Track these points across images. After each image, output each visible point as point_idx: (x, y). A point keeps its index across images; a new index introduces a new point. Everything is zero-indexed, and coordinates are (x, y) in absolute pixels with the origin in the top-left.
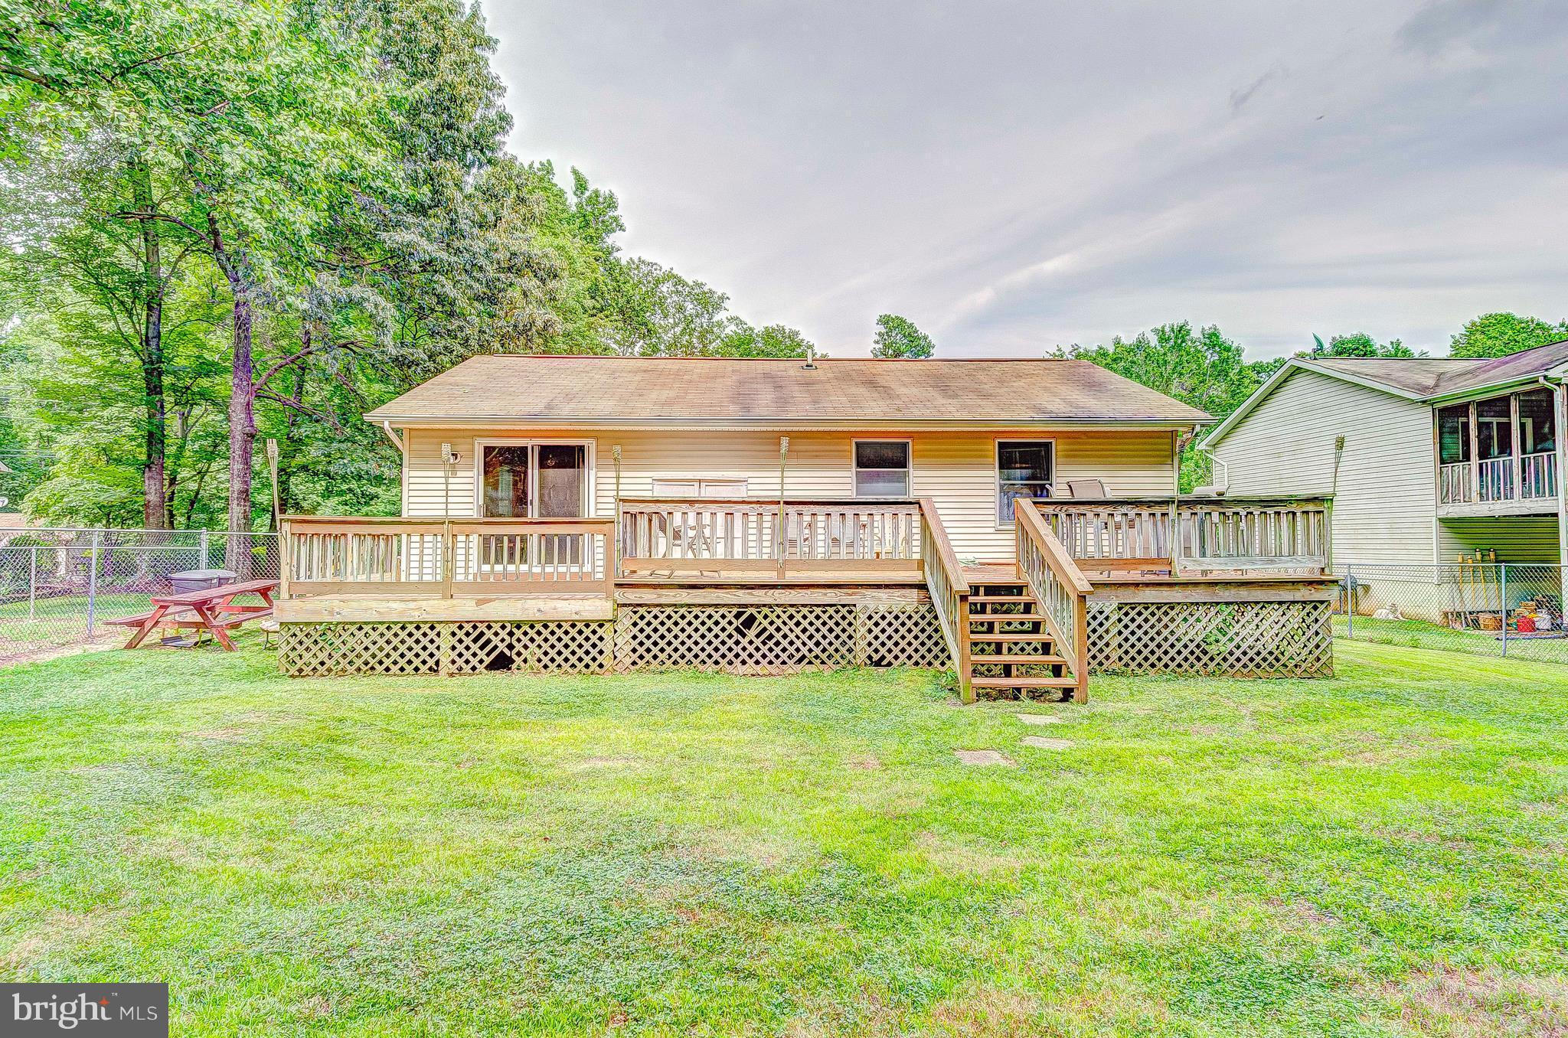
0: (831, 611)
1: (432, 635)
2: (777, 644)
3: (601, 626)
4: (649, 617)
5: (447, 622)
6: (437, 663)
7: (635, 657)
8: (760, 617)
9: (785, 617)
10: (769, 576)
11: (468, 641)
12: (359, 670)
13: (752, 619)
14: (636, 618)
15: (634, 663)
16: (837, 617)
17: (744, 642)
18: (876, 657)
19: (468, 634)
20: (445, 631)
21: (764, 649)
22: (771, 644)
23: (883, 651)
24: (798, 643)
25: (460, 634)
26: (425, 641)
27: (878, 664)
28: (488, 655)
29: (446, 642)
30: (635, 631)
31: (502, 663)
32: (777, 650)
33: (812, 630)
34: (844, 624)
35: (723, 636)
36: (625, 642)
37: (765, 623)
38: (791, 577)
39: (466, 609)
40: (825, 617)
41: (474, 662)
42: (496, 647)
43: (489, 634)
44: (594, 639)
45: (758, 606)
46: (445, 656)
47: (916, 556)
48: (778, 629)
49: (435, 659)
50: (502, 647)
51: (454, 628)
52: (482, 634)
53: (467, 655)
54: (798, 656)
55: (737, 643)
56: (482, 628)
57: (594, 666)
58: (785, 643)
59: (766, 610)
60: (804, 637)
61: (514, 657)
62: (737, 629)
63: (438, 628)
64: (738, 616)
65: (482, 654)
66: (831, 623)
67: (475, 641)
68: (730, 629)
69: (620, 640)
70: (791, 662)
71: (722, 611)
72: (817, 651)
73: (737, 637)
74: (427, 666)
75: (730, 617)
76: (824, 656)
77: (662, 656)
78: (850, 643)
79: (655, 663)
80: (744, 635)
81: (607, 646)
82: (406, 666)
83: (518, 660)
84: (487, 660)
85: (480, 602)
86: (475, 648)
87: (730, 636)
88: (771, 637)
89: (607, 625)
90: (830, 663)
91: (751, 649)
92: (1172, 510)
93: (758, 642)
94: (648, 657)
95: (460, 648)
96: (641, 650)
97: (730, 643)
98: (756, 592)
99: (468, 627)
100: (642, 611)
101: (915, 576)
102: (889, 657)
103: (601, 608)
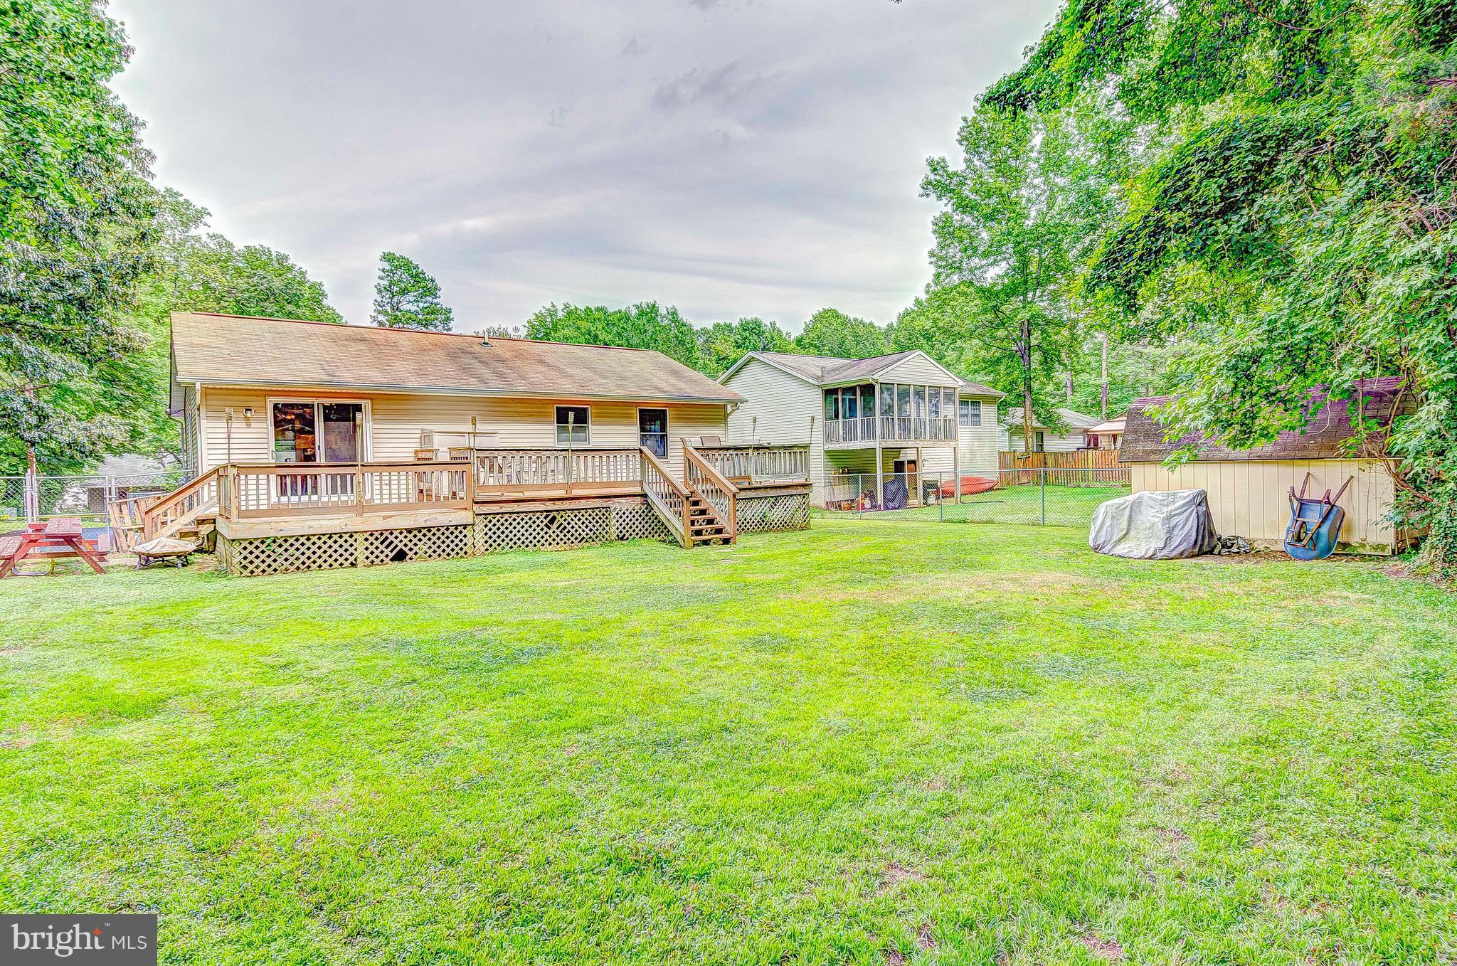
0: (597, 511)
1: (351, 541)
2: (569, 532)
3: (465, 528)
4: (494, 521)
5: (362, 532)
6: (356, 560)
7: (487, 546)
8: (558, 517)
9: (572, 516)
10: (562, 493)
11: (377, 543)
12: (298, 568)
13: (554, 519)
14: (486, 522)
15: (487, 550)
16: (600, 514)
17: (550, 532)
18: (621, 535)
19: (377, 539)
20: (360, 538)
21: (561, 535)
22: (565, 532)
23: (624, 532)
24: (580, 531)
25: (371, 539)
26: (346, 546)
27: (622, 539)
28: (391, 551)
29: (361, 545)
30: (486, 530)
31: (400, 556)
32: (569, 535)
33: (587, 522)
34: (604, 518)
35: (538, 530)
36: (480, 538)
37: (562, 520)
38: (576, 493)
39: (377, 523)
40: (594, 515)
41: (382, 556)
42: (397, 546)
43: (391, 538)
44: (461, 536)
45: (557, 511)
46: (360, 555)
47: (639, 478)
48: (569, 523)
49: (354, 557)
50: (401, 546)
51: (367, 535)
52: (387, 538)
53: (377, 552)
54: (580, 538)
55: (546, 533)
56: (386, 534)
57: (462, 553)
58: (573, 531)
59: (562, 513)
60: (583, 527)
61: (408, 552)
62: (546, 525)
63: (356, 536)
64: (546, 518)
65: (387, 551)
66: (597, 518)
67: (382, 543)
68: (542, 525)
69: (478, 537)
70: (576, 542)
71: (538, 514)
72: (591, 534)
73: (546, 529)
74: (349, 562)
75: (542, 518)
76: (594, 537)
77: (503, 544)
78: (607, 528)
79: (499, 548)
80: (549, 528)
81: (469, 540)
82: (333, 563)
83: (411, 554)
84: (391, 555)
85: (385, 518)
86: (382, 547)
87: (542, 529)
88: (565, 528)
89: (469, 527)
90: (597, 540)
91: (554, 536)
92: (750, 451)
93: (558, 532)
94: (495, 545)
95: (372, 548)
96: (490, 541)
97: (542, 533)
98: (557, 502)
99: (376, 534)
100: (490, 517)
101: (638, 490)
102: (627, 535)
103: (466, 517)
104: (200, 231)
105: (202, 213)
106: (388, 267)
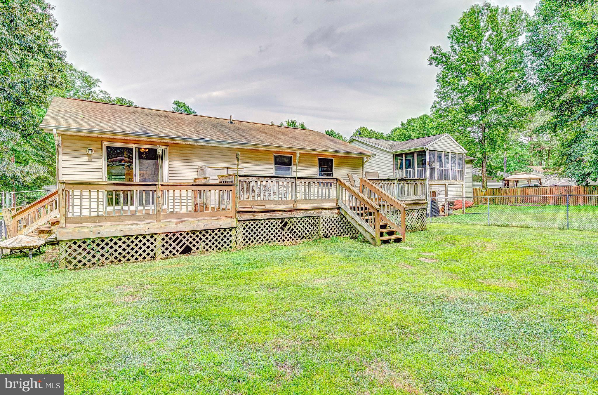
0: (311, 218)
1: (152, 240)
2: (295, 232)
3: (230, 230)
4: (249, 225)
5: (160, 234)
6: (155, 254)
7: (244, 242)
8: (289, 222)
9: (297, 222)
10: (290, 207)
11: (170, 242)
12: (112, 262)
13: (286, 223)
14: (244, 226)
15: (244, 245)
16: (313, 221)
17: (284, 232)
18: (325, 234)
19: (170, 239)
20: (159, 238)
21: (291, 235)
22: (293, 232)
23: (327, 232)
24: (302, 231)
25: (167, 239)
26: (148, 244)
27: (326, 237)
28: (181, 247)
29: (159, 243)
30: (244, 231)
31: (187, 250)
32: (295, 235)
33: (306, 226)
34: (315, 223)
35: (276, 231)
36: (240, 237)
37: (291, 224)
38: (299, 206)
39: (171, 226)
40: (310, 221)
41: (174, 251)
42: (184, 243)
43: (181, 238)
44: (228, 236)
45: (288, 218)
46: (158, 250)
47: (335, 197)
48: (295, 227)
49: (154, 252)
50: (187, 243)
51: (163, 236)
52: (178, 238)
53: (170, 248)
54: (302, 236)
55: (281, 233)
56: (177, 235)
57: (228, 248)
58: (297, 232)
59: (291, 220)
60: (303, 229)
61: (192, 247)
62: (281, 228)
63: (155, 236)
64: (281, 223)
65: (178, 248)
66: (312, 223)
67: (174, 242)
68: (279, 228)
70: (299, 239)
71: (276, 221)
72: (308, 233)
73: (281, 231)
74: (150, 256)
75: (279, 223)
76: (310, 235)
77: (255, 241)
78: (317, 230)
79: (252, 244)
80: (283, 230)
81: (233, 239)
82: (139, 257)
83: (194, 249)
84: (180, 250)
85: (177, 223)
86: (174, 245)
87: (279, 231)
88: (293, 230)
89: (233, 230)
90: (311, 238)
91: (286, 235)
92: (396, 182)
93: (288, 232)
94: (250, 242)
95: (167, 245)
96: (247, 239)
97: (279, 233)
98: (288, 213)
99: (171, 235)
100: (247, 223)
101: (334, 205)
102: (329, 234)
103: (231, 222)
104: (96, 89)
105: (97, 81)
106: (176, 107)
